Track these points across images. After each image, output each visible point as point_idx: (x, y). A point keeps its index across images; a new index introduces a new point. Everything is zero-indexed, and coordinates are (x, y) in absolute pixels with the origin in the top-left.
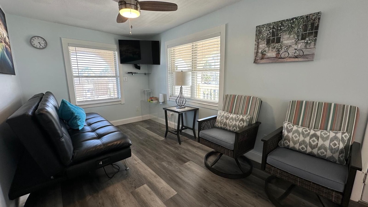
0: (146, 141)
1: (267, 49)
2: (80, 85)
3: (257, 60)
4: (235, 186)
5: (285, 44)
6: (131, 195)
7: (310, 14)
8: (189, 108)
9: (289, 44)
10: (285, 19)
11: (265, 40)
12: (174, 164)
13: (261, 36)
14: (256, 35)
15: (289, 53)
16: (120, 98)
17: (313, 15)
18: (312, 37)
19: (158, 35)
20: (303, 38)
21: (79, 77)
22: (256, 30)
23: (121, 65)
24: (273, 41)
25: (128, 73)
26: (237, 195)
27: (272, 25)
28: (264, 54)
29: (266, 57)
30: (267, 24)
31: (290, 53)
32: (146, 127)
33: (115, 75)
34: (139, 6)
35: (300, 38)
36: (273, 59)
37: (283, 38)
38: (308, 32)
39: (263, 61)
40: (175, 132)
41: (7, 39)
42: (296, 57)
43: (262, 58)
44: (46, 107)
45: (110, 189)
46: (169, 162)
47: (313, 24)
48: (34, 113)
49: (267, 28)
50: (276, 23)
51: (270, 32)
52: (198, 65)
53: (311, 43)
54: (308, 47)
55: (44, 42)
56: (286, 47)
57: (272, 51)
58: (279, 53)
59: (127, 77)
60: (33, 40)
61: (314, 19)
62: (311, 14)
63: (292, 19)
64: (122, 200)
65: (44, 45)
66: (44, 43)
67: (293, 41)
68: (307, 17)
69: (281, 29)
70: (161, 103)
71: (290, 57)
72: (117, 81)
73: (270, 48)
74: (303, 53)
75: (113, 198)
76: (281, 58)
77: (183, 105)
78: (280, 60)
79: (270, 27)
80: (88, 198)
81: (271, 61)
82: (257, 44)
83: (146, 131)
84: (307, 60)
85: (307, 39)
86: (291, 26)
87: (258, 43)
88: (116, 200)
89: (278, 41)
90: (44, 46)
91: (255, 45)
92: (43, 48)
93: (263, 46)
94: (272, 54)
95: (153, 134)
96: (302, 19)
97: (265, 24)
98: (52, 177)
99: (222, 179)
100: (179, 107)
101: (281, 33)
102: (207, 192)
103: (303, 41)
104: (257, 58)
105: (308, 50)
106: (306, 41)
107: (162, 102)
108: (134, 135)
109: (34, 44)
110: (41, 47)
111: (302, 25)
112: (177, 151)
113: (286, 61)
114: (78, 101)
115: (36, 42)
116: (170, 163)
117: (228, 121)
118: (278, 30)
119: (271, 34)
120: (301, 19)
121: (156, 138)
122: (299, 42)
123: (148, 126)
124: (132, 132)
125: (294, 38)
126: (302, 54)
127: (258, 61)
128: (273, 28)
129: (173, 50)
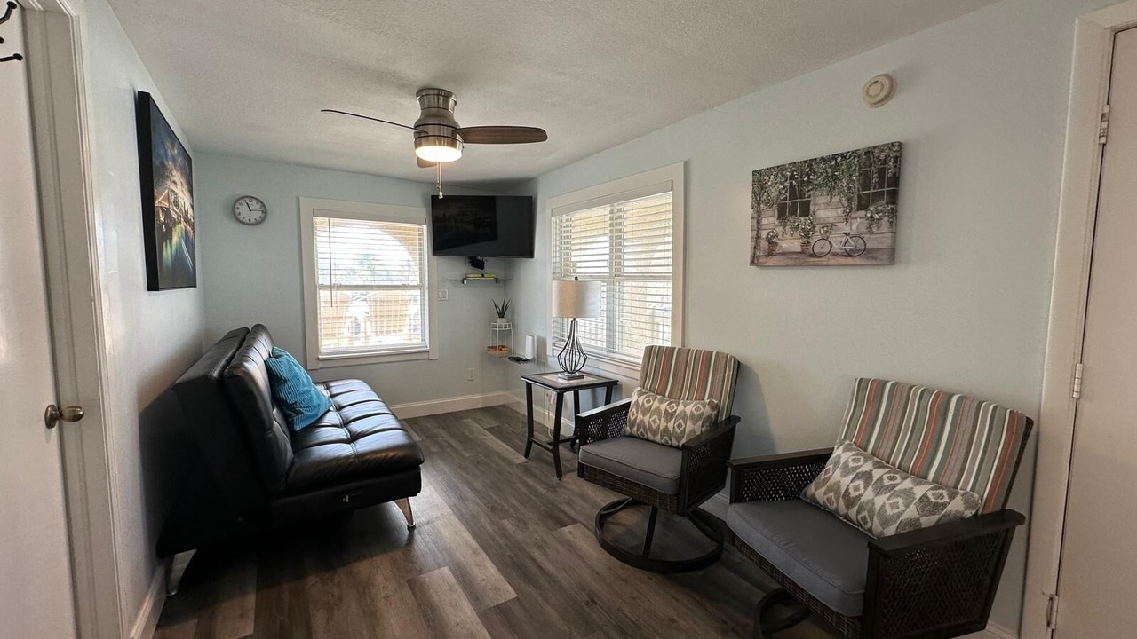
0: (478, 463)
1: (780, 230)
3: (759, 257)
4: (677, 600)
5: (822, 221)
6: (407, 588)
7: (875, 147)
8: (591, 379)
9: (831, 220)
10: (818, 156)
11: (775, 207)
12: (532, 527)
13: (764, 197)
14: (754, 192)
15: (830, 243)
16: (426, 344)
17: (881, 148)
18: (882, 204)
19: (527, 182)
20: (862, 206)
21: (331, 287)
22: (753, 181)
23: (435, 257)
24: (793, 213)
26: (672, 620)
27: (789, 170)
28: (773, 243)
29: (778, 250)
30: (778, 167)
31: (834, 245)
32: (489, 426)
33: (418, 284)
34: (458, 137)
35: (855, 204)
36: (794, 256)
37: (815, 205)
38: (872, 191)
39: (772, 261)
40: (550, 444)
41: (190, 211)
42: (849, 255)
43: (770, 254)
44: (247, 361)
45: (363, 568)
46: (523, 520)
47: (881, 172)
48: (221, 374)
49: (776, 176)
50: (798, 166)
51: (784, 187)
52: (626, 263)
53: (880, 219)
54: (874, 230)
55: (263, 209)
56: (823, 228)
57: (792, 235)
58: (808, 243)
59: (448, 289)
60: (239, 205)
61: (885, 161)
62: (877, 146)
63: (835, 157)
64: (383, 595)
65: (261, 216)
66: (261, 211)
67: (840, 211)
68: (867, 153)
69: (809, 182)
71: (835, 255)
72: (422, 295)
73: (787, 228)
74: (865, 245)
75: (364, 590)
76: (813, 255)
77: (578, 369)
78: (812, 259)
79: (784, 176)
80: (312, 579)
81: (790, 262)
82: (756, 215)
83: (484, 437)
84: (874, 262)
85: (871, 209)
86: (833, 175)
87: (759, 213)
88: (370, 592)
89: (805, 211)
90: (259, 219)
91: (753, 218)
92: (257, 223)
93: (770, 220)
94: (791, 243)
95: (500, 446)
96: (857, 159)
97: (773, 168)
98: (240, 519)
99: (649, 578)
100: (566, 373)
101: (811, 190)
102: (595, 603)
103: (862, 213)
104: (758, 254)
105: (874, 236)
106: (869, 215)
108: (451, 445)
109: (240, 214)
110: (253, 220)
111: (857, 174)
112: (550, 495)
113: (826, 263)
115: (243, 210)
116: (522, 523)
117: (647, 419)
118: (803, 182)
119: (786, 192)
120: (854, 158)
121: (507, 457)
122: (853, 215)
123: (494, 424)
124: (448, 438)
125: (840, 205)
126: (863, 248)
127: (760, 260)
128: (792, 177)
129: (567, 220)
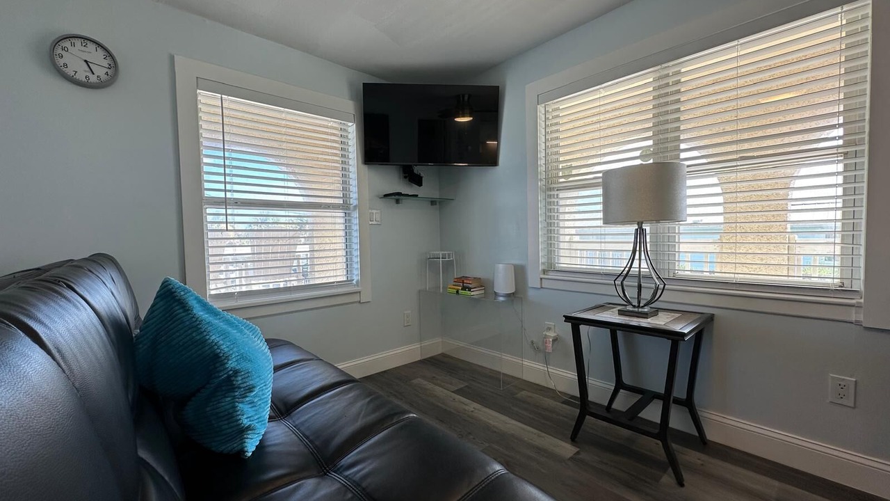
2: (225, 235)
16: (354, 282)
21: (224, 203)
25: (386, 196)
32: (455, 388)
33: (341, 201)
55: (105, 63)
59: (381, 210)
60: (63, 49)
65: (107, 74)
66: (107, 66)
70: (501, 299)
72: (348, 222)
90: (104, 77)
92: (100, 86)
100: (629, 308)
107: (508, 296)
109: (65, 65)
110: (93, 79)
114: (213, 292)
115: (73, 59)
123: (458, 384)
